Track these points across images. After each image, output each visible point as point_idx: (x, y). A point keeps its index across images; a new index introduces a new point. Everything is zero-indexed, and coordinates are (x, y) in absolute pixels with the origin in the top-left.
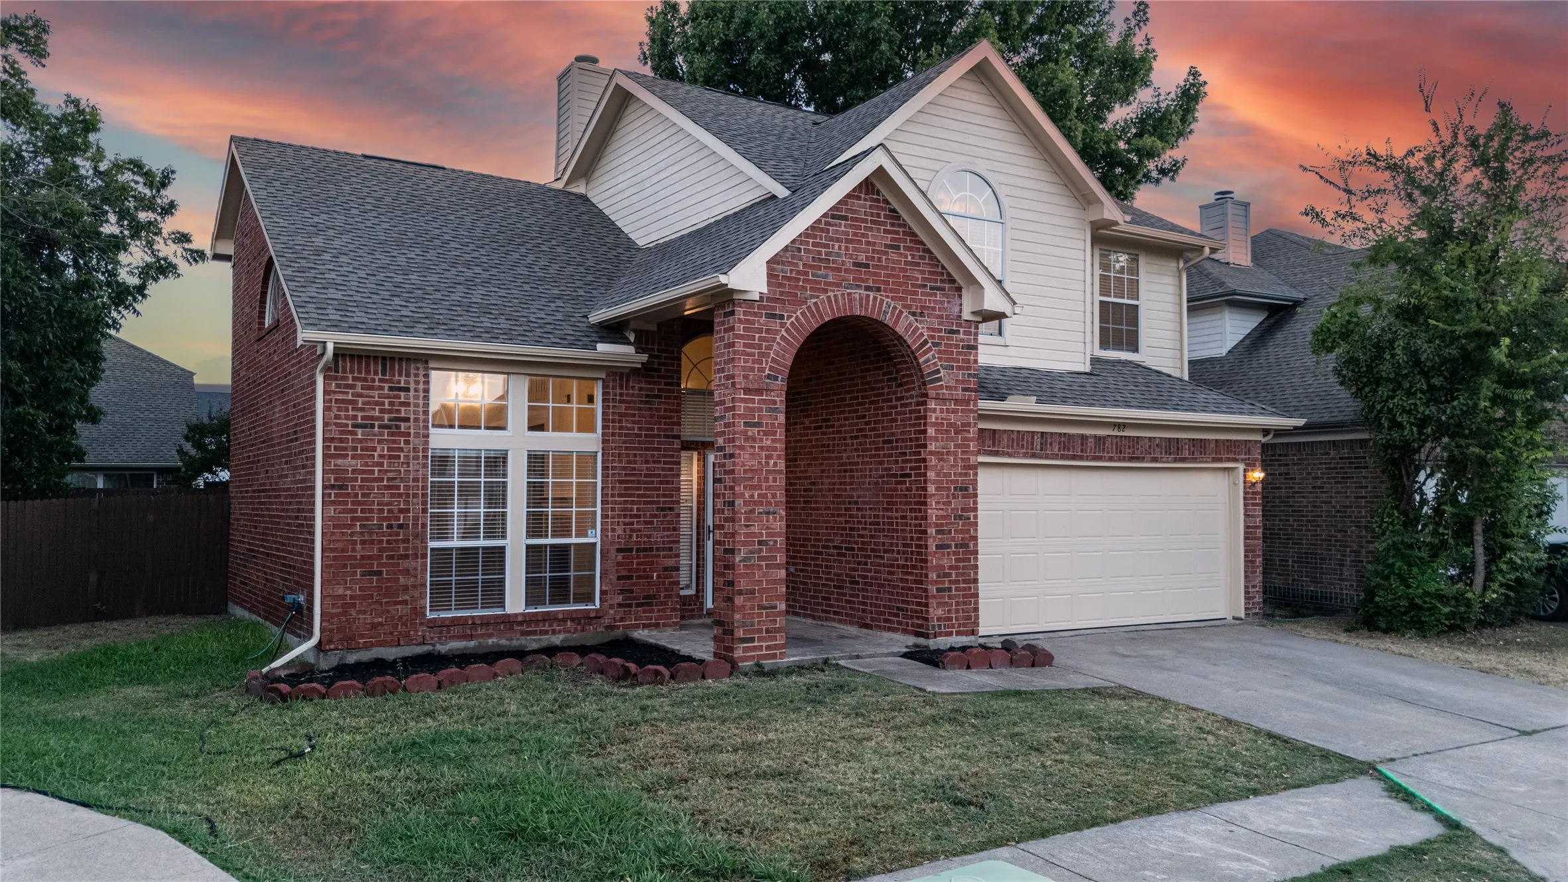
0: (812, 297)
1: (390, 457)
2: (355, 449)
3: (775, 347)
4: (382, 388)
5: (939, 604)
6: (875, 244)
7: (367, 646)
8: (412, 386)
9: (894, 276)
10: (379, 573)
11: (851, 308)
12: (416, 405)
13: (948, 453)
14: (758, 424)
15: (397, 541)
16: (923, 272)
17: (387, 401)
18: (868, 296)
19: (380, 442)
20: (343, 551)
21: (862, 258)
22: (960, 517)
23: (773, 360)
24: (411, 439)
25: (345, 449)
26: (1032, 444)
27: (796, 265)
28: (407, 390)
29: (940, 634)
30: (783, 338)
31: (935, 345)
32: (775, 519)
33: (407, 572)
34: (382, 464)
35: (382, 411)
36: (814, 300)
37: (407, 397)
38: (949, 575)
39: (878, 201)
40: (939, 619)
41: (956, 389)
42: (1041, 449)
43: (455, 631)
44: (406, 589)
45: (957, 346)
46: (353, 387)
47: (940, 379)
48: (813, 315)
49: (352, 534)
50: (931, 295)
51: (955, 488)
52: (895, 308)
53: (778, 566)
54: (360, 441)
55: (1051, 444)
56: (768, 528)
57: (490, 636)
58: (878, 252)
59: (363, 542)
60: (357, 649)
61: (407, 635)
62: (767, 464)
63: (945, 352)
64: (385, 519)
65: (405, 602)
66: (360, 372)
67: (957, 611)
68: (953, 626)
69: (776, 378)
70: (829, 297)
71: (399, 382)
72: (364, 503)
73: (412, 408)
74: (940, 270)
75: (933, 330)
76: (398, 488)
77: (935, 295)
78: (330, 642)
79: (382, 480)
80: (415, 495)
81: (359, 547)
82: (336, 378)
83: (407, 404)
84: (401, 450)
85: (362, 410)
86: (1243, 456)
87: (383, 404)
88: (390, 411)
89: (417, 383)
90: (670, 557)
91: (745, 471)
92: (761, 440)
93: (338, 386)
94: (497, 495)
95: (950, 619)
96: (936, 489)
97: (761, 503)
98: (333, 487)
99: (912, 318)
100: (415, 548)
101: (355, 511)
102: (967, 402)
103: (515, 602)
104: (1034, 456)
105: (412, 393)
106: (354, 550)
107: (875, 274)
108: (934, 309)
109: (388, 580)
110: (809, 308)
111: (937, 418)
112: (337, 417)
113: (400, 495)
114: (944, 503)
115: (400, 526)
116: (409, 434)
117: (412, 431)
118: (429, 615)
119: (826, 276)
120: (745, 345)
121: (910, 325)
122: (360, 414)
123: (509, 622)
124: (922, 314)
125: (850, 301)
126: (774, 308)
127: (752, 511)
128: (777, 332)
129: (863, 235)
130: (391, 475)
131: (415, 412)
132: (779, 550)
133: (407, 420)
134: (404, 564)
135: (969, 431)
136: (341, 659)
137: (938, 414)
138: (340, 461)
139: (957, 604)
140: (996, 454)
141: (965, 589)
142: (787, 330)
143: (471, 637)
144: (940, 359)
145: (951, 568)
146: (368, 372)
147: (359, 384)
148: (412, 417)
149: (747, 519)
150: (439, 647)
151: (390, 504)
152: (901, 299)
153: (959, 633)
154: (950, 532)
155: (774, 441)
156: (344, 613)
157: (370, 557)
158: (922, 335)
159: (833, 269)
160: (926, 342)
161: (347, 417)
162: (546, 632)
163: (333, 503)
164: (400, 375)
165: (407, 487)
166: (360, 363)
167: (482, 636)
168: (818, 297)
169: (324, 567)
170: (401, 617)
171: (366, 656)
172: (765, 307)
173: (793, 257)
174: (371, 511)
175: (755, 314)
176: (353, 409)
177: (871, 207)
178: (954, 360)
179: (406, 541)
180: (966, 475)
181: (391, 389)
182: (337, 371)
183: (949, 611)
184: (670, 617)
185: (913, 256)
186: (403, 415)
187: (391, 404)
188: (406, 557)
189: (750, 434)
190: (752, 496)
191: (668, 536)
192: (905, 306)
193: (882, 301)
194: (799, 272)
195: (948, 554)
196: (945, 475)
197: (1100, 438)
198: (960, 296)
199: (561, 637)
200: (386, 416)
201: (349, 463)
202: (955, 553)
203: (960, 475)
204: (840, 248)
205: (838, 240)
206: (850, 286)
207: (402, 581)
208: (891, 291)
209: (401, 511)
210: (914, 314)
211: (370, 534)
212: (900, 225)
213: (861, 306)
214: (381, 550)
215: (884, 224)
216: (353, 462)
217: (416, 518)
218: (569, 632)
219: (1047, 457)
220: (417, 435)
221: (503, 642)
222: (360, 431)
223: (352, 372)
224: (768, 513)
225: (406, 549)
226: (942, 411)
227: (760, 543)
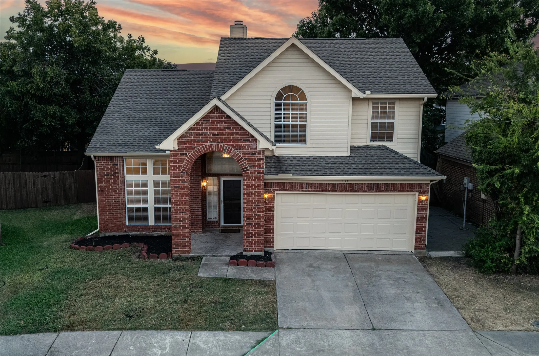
0: (197, 147)
1: (114, 183)
2: (105, 181)
3: (184, 163)
4: (111, 165)
5: (247, 242)
6: (220, 128)
7: (111, 232)
8: (119, 164)
9: (228, 138)
10: (113, 213)
11: (212, 149)
12: (120, 169)
13: (252, 194)
14: (179, 187)
15: (117, 205)
16: (241, 135)
17: (112, 168)
18: (218, 145)
19: (111, 179)
20: (103, 207)
21: (216, 133)
22: (256, 215)
23: (183, 167)
24: (119, 178)
25: (102, 181)
26: (302, 187)
27: (191, 137)
28: (117, 165)
29: (248, 251)
30: (187, 160)
31: (245, 159)
32: (185, 214)
33: (120, 213)
34: (112, 185)
35: (111, 171)
36: (198, 148)
37: (117, 167)
38: (252, 233)
39: (222, 113)
40: (247, 246)
41: (255, 173)
42: (306, 189)
43: (134, 229)
44: (120, 218)
45: (255, 159)
46: (103, 165)
47: (248, 170)
48: (197, 153)
49: (105, 203)
50: (244, 143)
51: (254, 205)
52: (229, 148)
53: (187, 228)
54: (106, 179)
55: (311, 187)
56: (183, 217)
57: (144, 231)
58: (222, 130)
59: (108, 205)
60: (108, 232)
61: (121, 229)
62: (182, 198)
63: (250, 161)
64: (114, 199)
65: (120, 221)
66: (105, 161)
67: (255, 244)
68: (253, 249)
69: (184, 173)
70: (203, 147)
71: (115, 163)
72: (108, 195)
73: (119, 170)
74: (248, 134)
75: (245, 154)
76: (116, 191)
77: (246, 142)
78: (102, 230)
79: (112, 189)
80: (121, 193)
81: (107, 206)
82: (99, 163)
83: (117, 169)
84: (117, 181)
85: (106, 171)
86: (417, 190)
87: (111, 169)
88: (113, 171)
89: (120, 163)
90: (198, 212)
91: (174, 200)
92: (180, 191)
93: (99, 165)
94: (145, 193)
95: (252, 246)
96: (247, 205)
97: (180, 210)
98: (100, 191)
99: (236, 151)
100: (122, 207)
101: (106, 197)
102: (260, 178)
103: (151, 222)
104: (303, 191)
105: (119, 166)
106: (106, 207)
107: (221, 138)
108: (245, 147)
109: (116, 215)
110: (196, 150)
111: (247, 183)
112: (100, 173)
113: (117, 193)
114: (250, 210)
115: (118, 201)
116: (118, 177)
117: (119, 176)
118: (127, 224)
119: (202, 140)
120: (173, 163)
121: (235, 153)
122: (105, 172)
123: (148, 228)
124: (240, 149)
125: (211, 147)
126: (184, 151)
127: (177, 212)
128: (184, 159)
129: (216, 125)
130: (114, 188)
131: (120, 171)
132: (187, 223)
133: (118, 173)
134: (119, 211)
135: (260, 187)
136: (105, 235)
137: (247, 181)
138: (101, 184)
139: (255, 242)
140: (286, 190)
141: (258, 237)
142: (188, 158)
143: (138, 231)
144: (248, 163)
145: (252, 230)
146: (107, 161)
147: (105, 164)
148: (119, 172)
149: (175, 214)
150: (129, 233)
151: (114, 195)
152: (231, 145)
153: (255, 251)
154: (252, 219)
155: (184, 191)
156: (105, 223)
157: (110, 209)
158: (240, 156)
159: (204, 137)
160: (242, 158)
161: (102, 173)
162: (160, 231)
163: (100, 195)
164: (115, 161)
165: (119, 191)
166: (105, 158)
167: (141, 231)
168: (199, 147)
169: (99, 211)
170: (119, 225)
171: (111, 234)
172: (180, 151)
173: (189, 135)
174: (110, 197)
175: (177, 154)
176: (104, 171)
177: (219, 116)
178: (254, 163)
179: (120, 205)
180: (259, 201)
181: (113, 165)
182: (99, 161)
183: (251, 244)
184: (198, 229)
185: (236, 130)
186: (117, 172)
187: (113, 169)
188: (120, 209)
189: (176, 189)
190: (177, 208)
191: (197, 206)
192: (232, 147)
193: (224, 146)
194: (192, 140)
195: (251, 226)
196: (250, 201)
197: (335, 184)
198: (256, 142)
199: (164, 233)
200: (112, 172)
201: (103, 185)
202: (254, 226)
203: (257, 201)
204: (207, 130)
205: (207, 128)
206: (211, 142)
207: (119, 216)
208: (227, 142)
209: (117, 197)
210: (237, 149)
211: (110, 203)
212: (230, 120)
213: (216, 148)
214: (113, 207)
215: (224, 121)
216: (104, 184)
217: (122, 199)
218: (166, 232)
219: (309, 191)
220: (121, 177)
221: (147, 233)
222: (106, 176)
223: (103, 161)
224: (183, 213)
225: (120, 207)
226: (249, 180)
227: (180, 221)
